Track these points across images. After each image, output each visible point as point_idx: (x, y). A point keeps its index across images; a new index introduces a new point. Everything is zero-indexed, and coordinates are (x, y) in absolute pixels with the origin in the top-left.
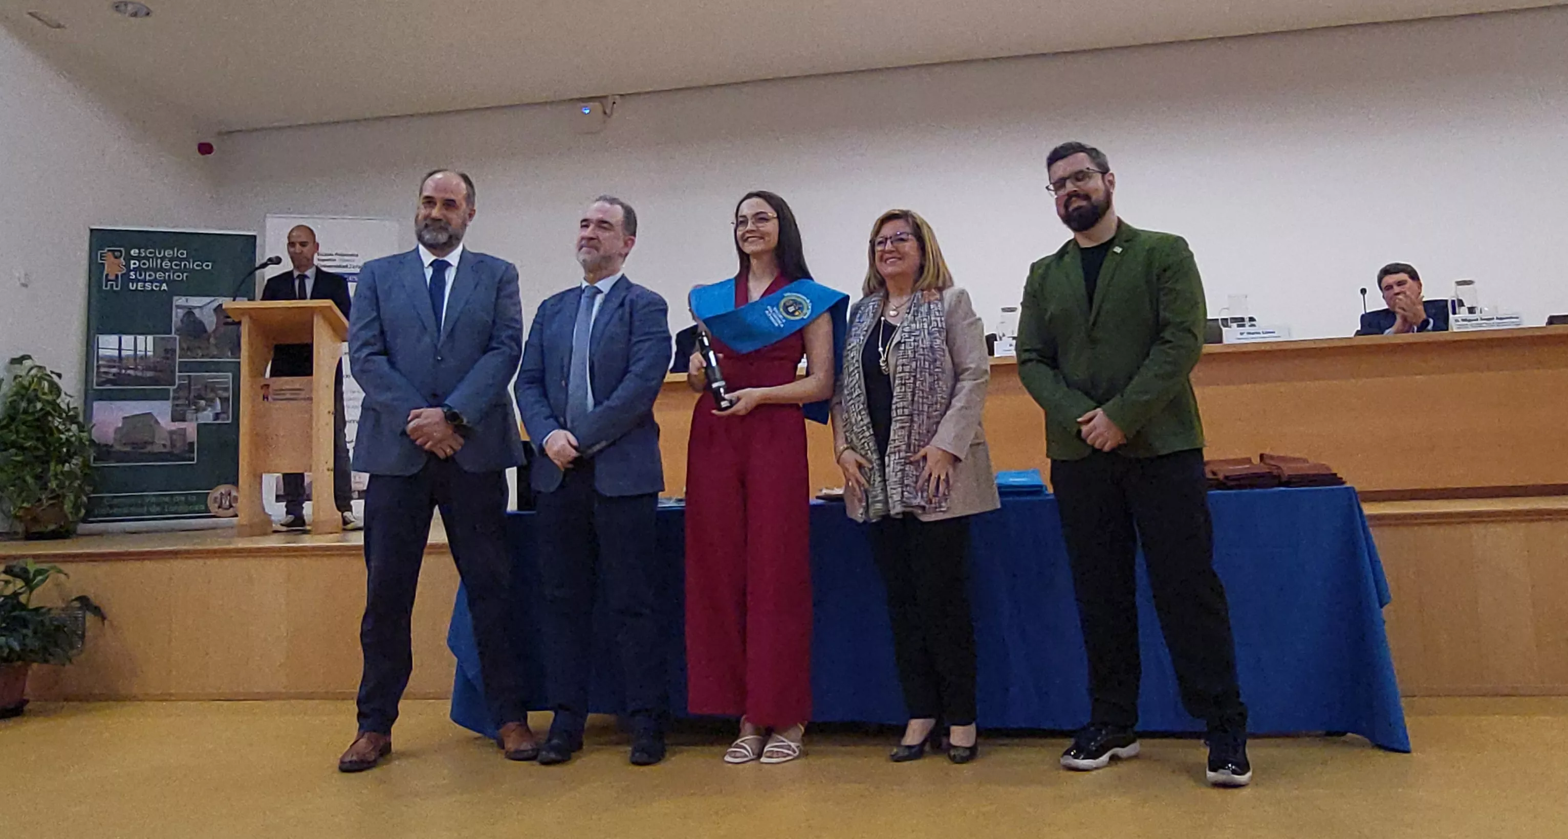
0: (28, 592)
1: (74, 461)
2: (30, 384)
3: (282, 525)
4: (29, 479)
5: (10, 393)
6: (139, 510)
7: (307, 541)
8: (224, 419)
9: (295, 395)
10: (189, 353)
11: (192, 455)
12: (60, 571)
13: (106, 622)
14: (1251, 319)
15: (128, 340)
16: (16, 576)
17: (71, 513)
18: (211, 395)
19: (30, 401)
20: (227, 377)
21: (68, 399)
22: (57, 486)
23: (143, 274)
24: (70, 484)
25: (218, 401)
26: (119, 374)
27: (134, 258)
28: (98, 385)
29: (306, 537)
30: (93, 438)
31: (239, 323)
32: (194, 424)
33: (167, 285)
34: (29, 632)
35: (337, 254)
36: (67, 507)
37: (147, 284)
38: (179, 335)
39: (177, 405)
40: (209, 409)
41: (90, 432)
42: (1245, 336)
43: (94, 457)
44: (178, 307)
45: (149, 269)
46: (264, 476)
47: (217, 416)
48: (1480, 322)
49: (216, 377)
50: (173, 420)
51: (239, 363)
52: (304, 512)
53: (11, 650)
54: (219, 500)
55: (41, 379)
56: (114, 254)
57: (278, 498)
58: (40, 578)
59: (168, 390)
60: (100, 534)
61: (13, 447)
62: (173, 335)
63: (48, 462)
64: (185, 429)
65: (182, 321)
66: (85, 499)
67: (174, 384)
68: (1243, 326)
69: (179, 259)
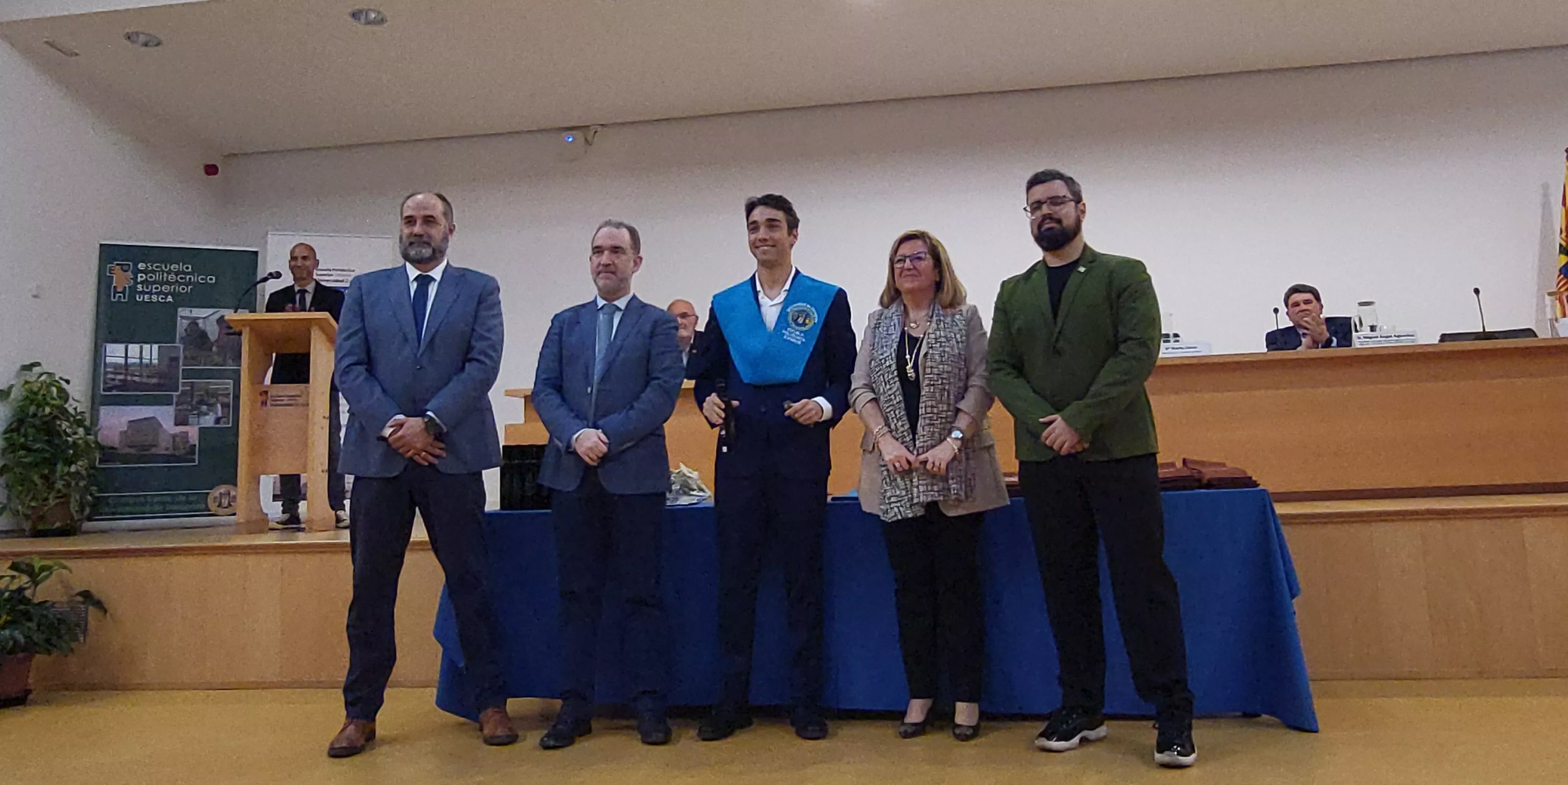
0: (33, 587)
1: (80, 463)
2: (40, 390)
3: (278, 523)
4: (36, 478)
5: (20, 398)
6: (143, 509)
7: (302, 539)
8: (225, 423)
9: (290, 401)
10: (193, 362)
11: (193, 457)
12: (65, 567)
13: (108, 615)
14: (1176, 335)
15: (134, 349)
16: (22, 571)
17: (77, 511)
18: (213, 401)
19: (39, 406)
20: (229, 384)
21: (75, 404)
22: (64, 485)
23: (150, 287)
24: (77, 484)
25: (219, 406)
26: (125, 381)
27: (142, 272)
28: (104, 390)
29: (301, 534)
30: (99, 440)
31: (240, 333)
33: (173, 298)
34: (33, 625)
35: (333, 270)
36: (74, 507)
37: (153, 297)
38: (184, 343)
39: (179, 410)
40: (211, 414)
41: (96, 436)
42: (1170, 350)
43: (100, 459)
44: (182, 317)
45: (154, 282)
46: (262, 477)
47: (218, 421)
48: (1379, 339)
49: (218, 384)
50: (176, 424)
51: (239, 371)
52: (300, 510)
53: (16, 642)
54: (218, 500)
55: (51, 385)
56: (122, 269)
57: (275, 498)
58: (44, 574)
59: (172, 396)
60: (103, 532)
61: (23, 449)
62: (177, 344)
63: (55, 465)
64: (187, 433)
65: (186, 330)
66: (89, 498)
67: (177, 390)
68: (1168, 341)
69: (183, 273)
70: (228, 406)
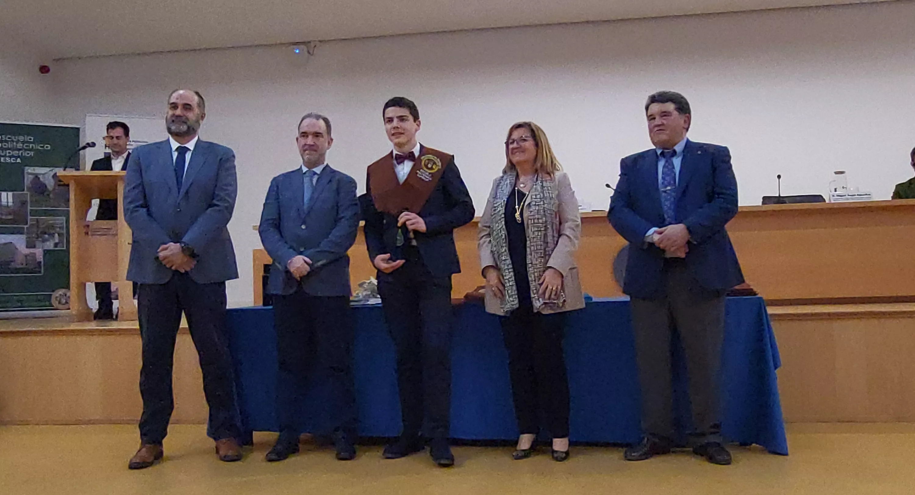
8: (60, 247)
9: (106, 232)
10: (36, 204)
11: (40, 270)
18: (52, 232)
20: (63, 220)
25: (56, 235)
31: (68, 185)
32: (40, 250)
33: (21, 160)
37: (7, 159)
38: (30, 191)
39: (29, 238)
40: (51, 240)
45: (8, 149)
46: (87, 283)
47: (56, 245)
48: (848, 197)
49: (55, 220)
50: (27, 247)
51: (68, 211)
54: (58, 299)
59: (24, 228)
62: (25, 192)
64: (35, 254)
65: (31, 183)
67: (27, 224)
69: (28, 142)
70: (63, 234)
